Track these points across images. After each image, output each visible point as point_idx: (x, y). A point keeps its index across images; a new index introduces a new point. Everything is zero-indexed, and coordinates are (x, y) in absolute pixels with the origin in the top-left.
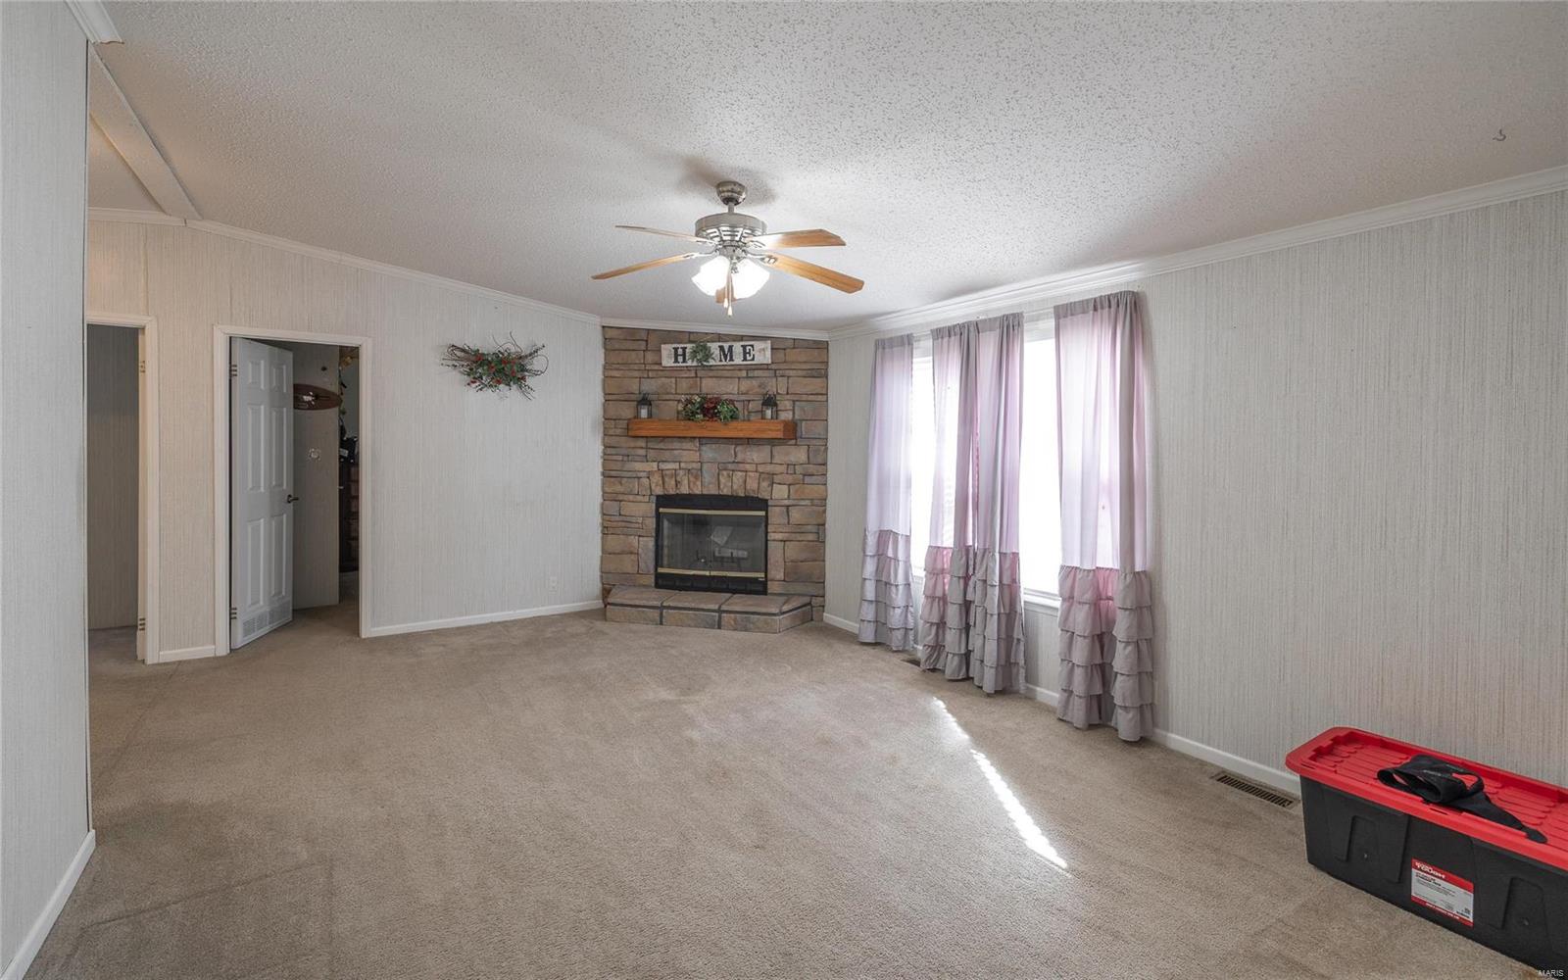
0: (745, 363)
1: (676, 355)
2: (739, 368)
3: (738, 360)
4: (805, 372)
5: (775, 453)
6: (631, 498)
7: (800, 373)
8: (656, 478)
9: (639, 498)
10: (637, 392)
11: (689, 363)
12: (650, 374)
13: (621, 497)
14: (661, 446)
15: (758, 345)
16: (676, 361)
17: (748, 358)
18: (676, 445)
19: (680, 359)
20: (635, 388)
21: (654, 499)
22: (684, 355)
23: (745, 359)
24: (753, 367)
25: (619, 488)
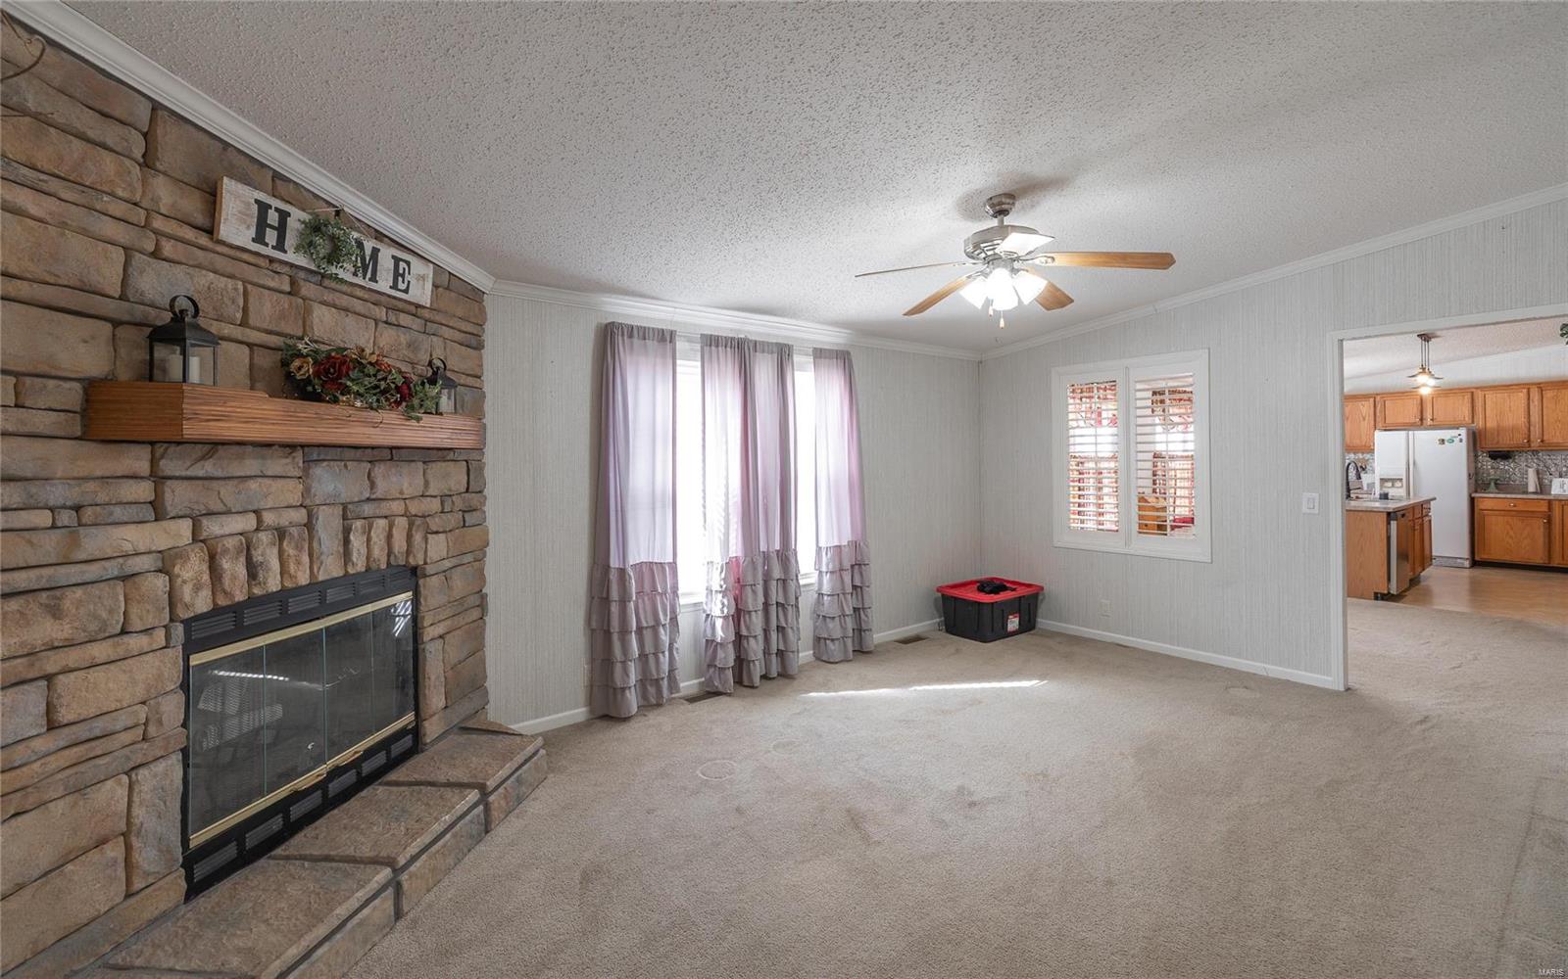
0: (393, 293)
1: (262, 225)
2: (378, 298)
3: (384, 284)
4: (463, 335)
5: (430, 477)
6: (100, 651)
7: (458, 336)
8: (193, 569)
9: (135, 642)
10: (116, 292)
11: (291, 257)
12: (168, 248)
13: (52, 663)
14: (208, 468)
15: (417, 267)
16: (259, 238)
17: (401, 286)
18: (251, 466)
19: (271, 236)
20: (109, 276)
21: (179, 630)
22: (281, 229)
23: (395, 287)
24: (401, 305)
25: (47, 630)
